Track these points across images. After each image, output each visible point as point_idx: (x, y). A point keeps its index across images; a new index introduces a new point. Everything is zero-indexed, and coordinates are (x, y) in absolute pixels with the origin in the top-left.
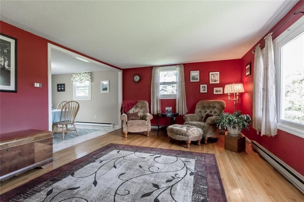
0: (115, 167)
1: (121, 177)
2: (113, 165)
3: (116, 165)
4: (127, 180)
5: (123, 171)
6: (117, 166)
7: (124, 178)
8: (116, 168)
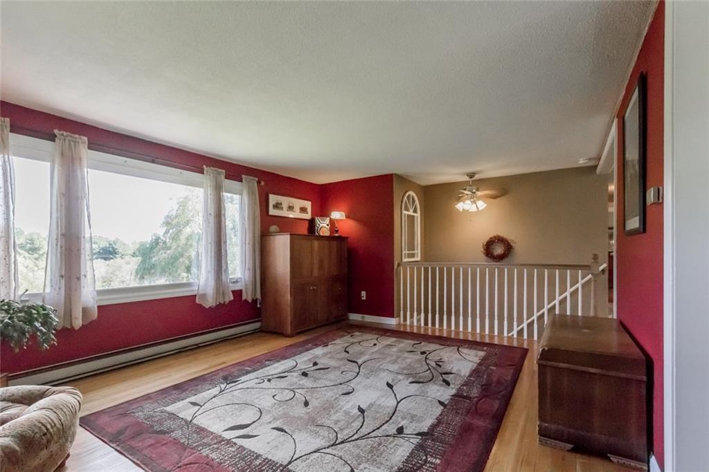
0: (362, 411)
1: (350, 389)
2: (365, 413)
3: (359, 413)
4: (341, 384)
5: (345, 398)
6: (357, 411)
7: (345, 388)
8: (359, 406)
